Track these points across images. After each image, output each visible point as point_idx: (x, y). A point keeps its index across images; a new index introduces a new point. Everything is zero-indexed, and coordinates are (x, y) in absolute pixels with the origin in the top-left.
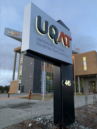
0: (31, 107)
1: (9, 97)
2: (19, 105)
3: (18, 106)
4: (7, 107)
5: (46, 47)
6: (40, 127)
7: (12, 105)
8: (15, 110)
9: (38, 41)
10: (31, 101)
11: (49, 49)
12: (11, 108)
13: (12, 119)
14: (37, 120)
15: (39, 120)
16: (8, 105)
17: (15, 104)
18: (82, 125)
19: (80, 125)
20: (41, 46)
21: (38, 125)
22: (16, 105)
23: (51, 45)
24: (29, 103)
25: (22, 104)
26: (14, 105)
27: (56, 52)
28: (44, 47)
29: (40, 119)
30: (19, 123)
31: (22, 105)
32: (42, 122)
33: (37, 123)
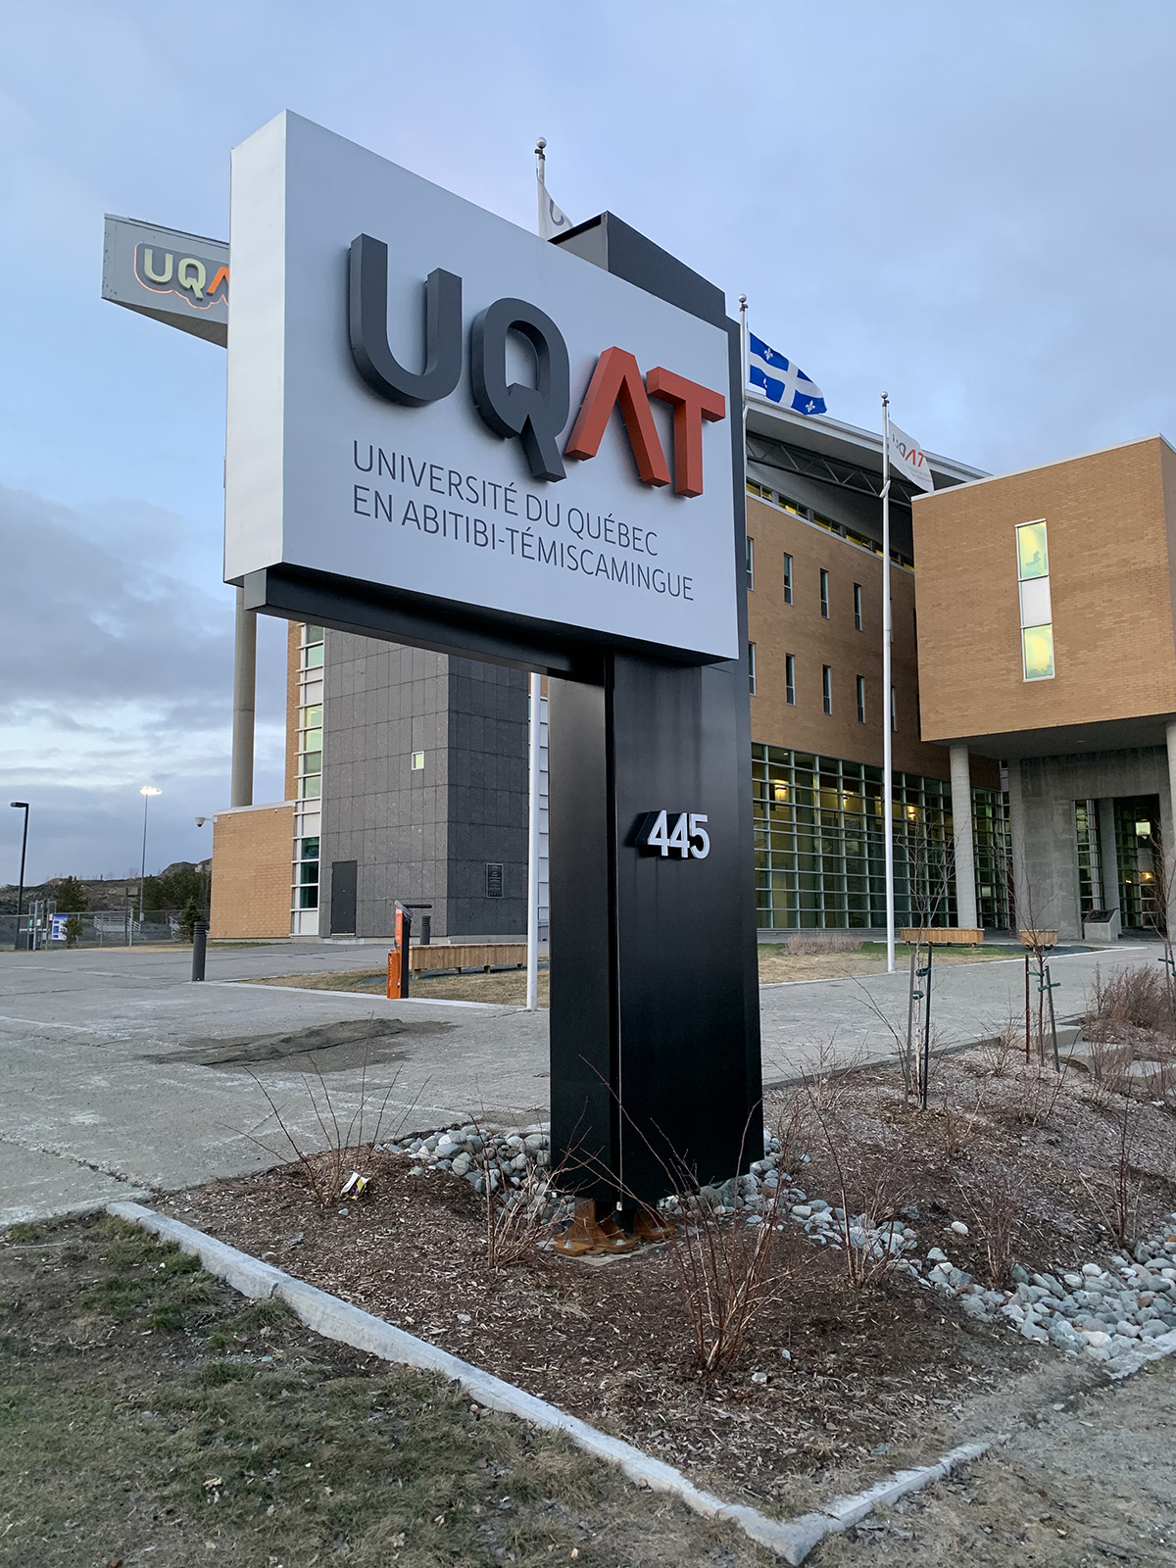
0: (401, 1057)
1: (199, 974)
2: (286, 1041)
3: (283, 1048)
4: (180, 1060)
5: (450, 519)
6: (438, 1200)
7: (220, 1044)
8: (241, 1082)
9: (363, 479)
10: (418, 1006)
11: (481, 539)
12: (213, 1064)
13: (210, 1142)
14: (423, 1152)
15: (438, 1153)
16: (192, 1042)
17: (250, 1032)
18: (821, 1203)
19: (804, 1203)
20: (398, 514)
21: (417, 1188)
22: (268, 1042)
23: (500, 492)
24: (386, 1028)
25: (313, 1033)
26: (241, 1042)
27: (549, 554)
28: (428, 520)
29: (446, 1142)
30: (270, 1171)
31: (314, 1041)
32: (460, 1163)
33: (416, 1171)
